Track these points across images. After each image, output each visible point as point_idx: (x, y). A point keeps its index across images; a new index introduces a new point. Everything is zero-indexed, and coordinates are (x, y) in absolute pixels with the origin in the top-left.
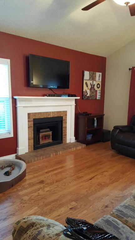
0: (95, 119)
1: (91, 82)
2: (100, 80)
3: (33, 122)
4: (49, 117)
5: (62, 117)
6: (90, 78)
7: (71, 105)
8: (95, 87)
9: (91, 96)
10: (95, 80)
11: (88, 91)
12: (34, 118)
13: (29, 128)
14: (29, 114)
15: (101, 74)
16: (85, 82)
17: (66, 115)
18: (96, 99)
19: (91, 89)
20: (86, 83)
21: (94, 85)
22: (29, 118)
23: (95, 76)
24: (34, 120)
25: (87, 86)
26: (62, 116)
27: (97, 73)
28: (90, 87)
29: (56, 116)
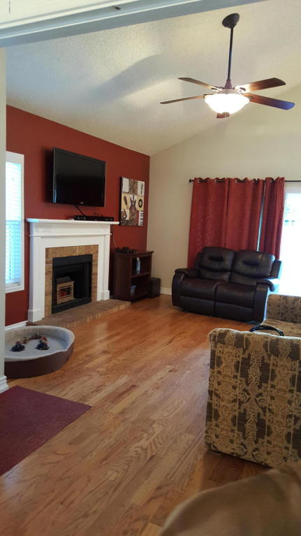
0: (138, 259)
1: (131, 196)
2: (143, 194)
3: (51, 265)
4: (75, 255)
5: (92, 255)
6: (130, 189)
7: (105, 235)
8: (137, 204)
9: (131, 220)
10: (136, 194)
11: (128, 212)
12: (54, 256)
13: (46, 274)
14: (47, 250)
15: (143, 183)
16: (123, 195)
17: (97, 252)
18: (137, 225)
19: (131, 209)
20: (125, 198)
21: (135, 202)
22: (47, 256)
23: (137, 187)
24: (55, 260)
25: (126, 204)
26: (91, 253)
27: (139, 182)
28: (129, 204)
29: (83, 254)
